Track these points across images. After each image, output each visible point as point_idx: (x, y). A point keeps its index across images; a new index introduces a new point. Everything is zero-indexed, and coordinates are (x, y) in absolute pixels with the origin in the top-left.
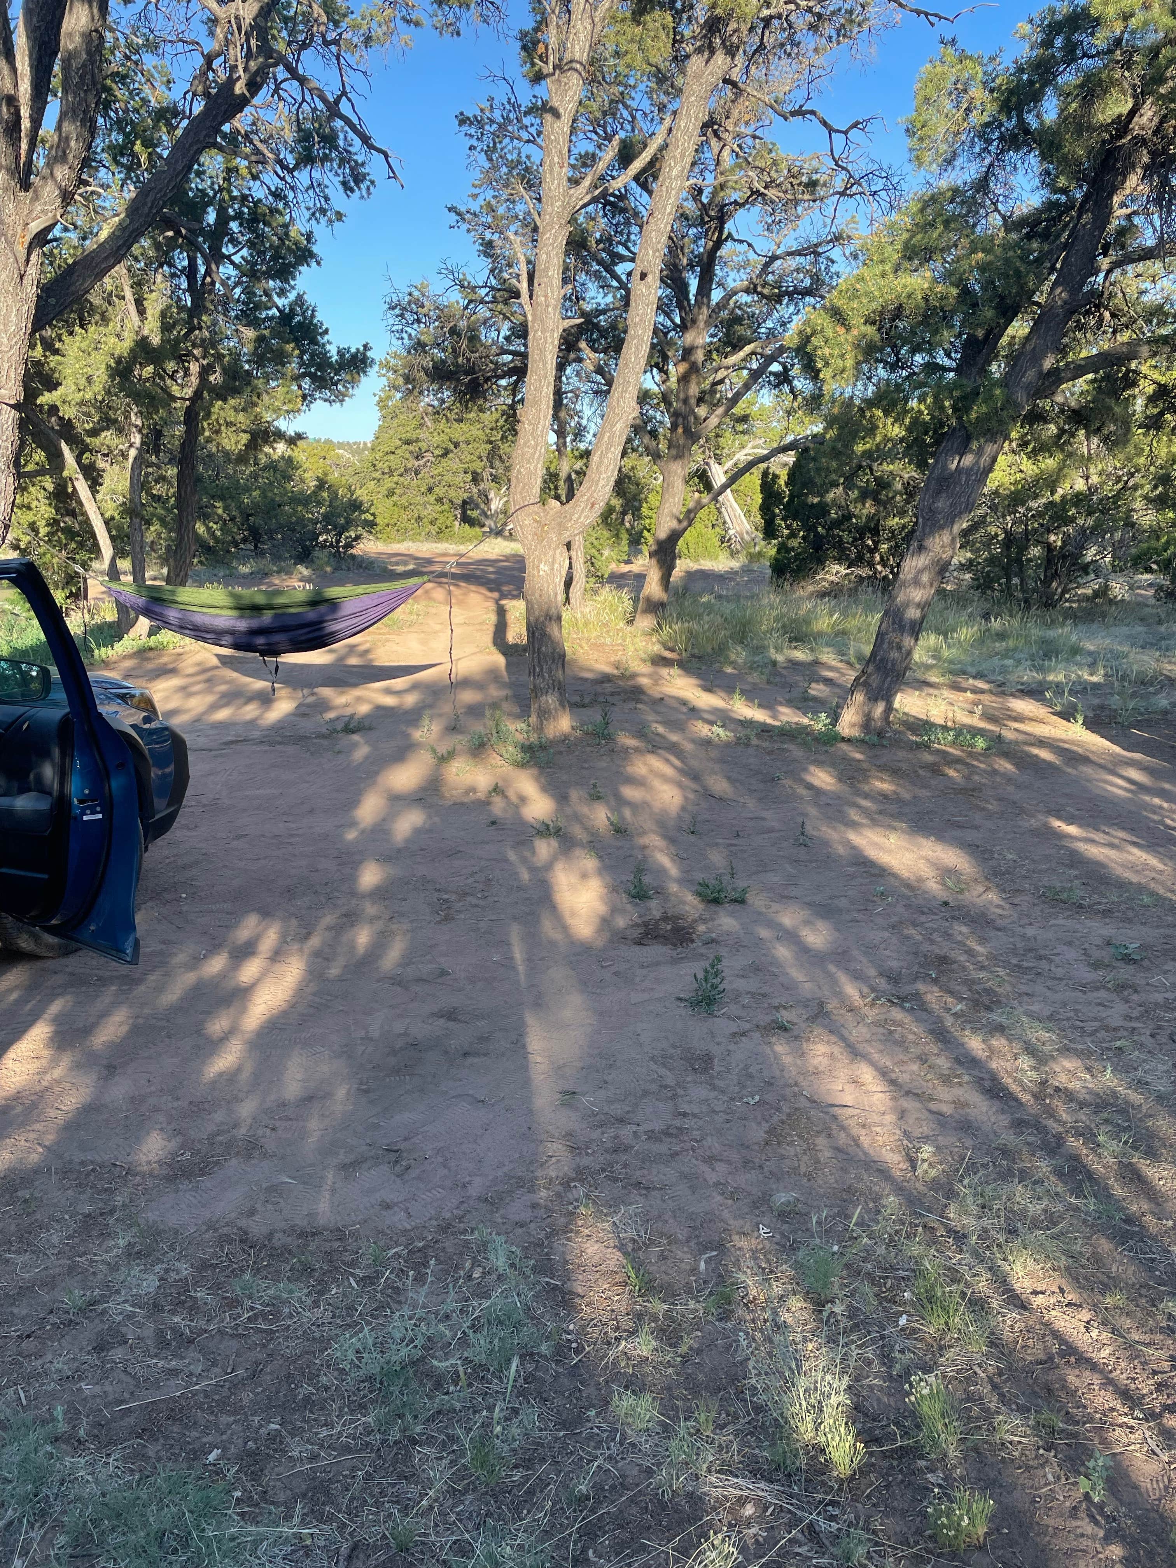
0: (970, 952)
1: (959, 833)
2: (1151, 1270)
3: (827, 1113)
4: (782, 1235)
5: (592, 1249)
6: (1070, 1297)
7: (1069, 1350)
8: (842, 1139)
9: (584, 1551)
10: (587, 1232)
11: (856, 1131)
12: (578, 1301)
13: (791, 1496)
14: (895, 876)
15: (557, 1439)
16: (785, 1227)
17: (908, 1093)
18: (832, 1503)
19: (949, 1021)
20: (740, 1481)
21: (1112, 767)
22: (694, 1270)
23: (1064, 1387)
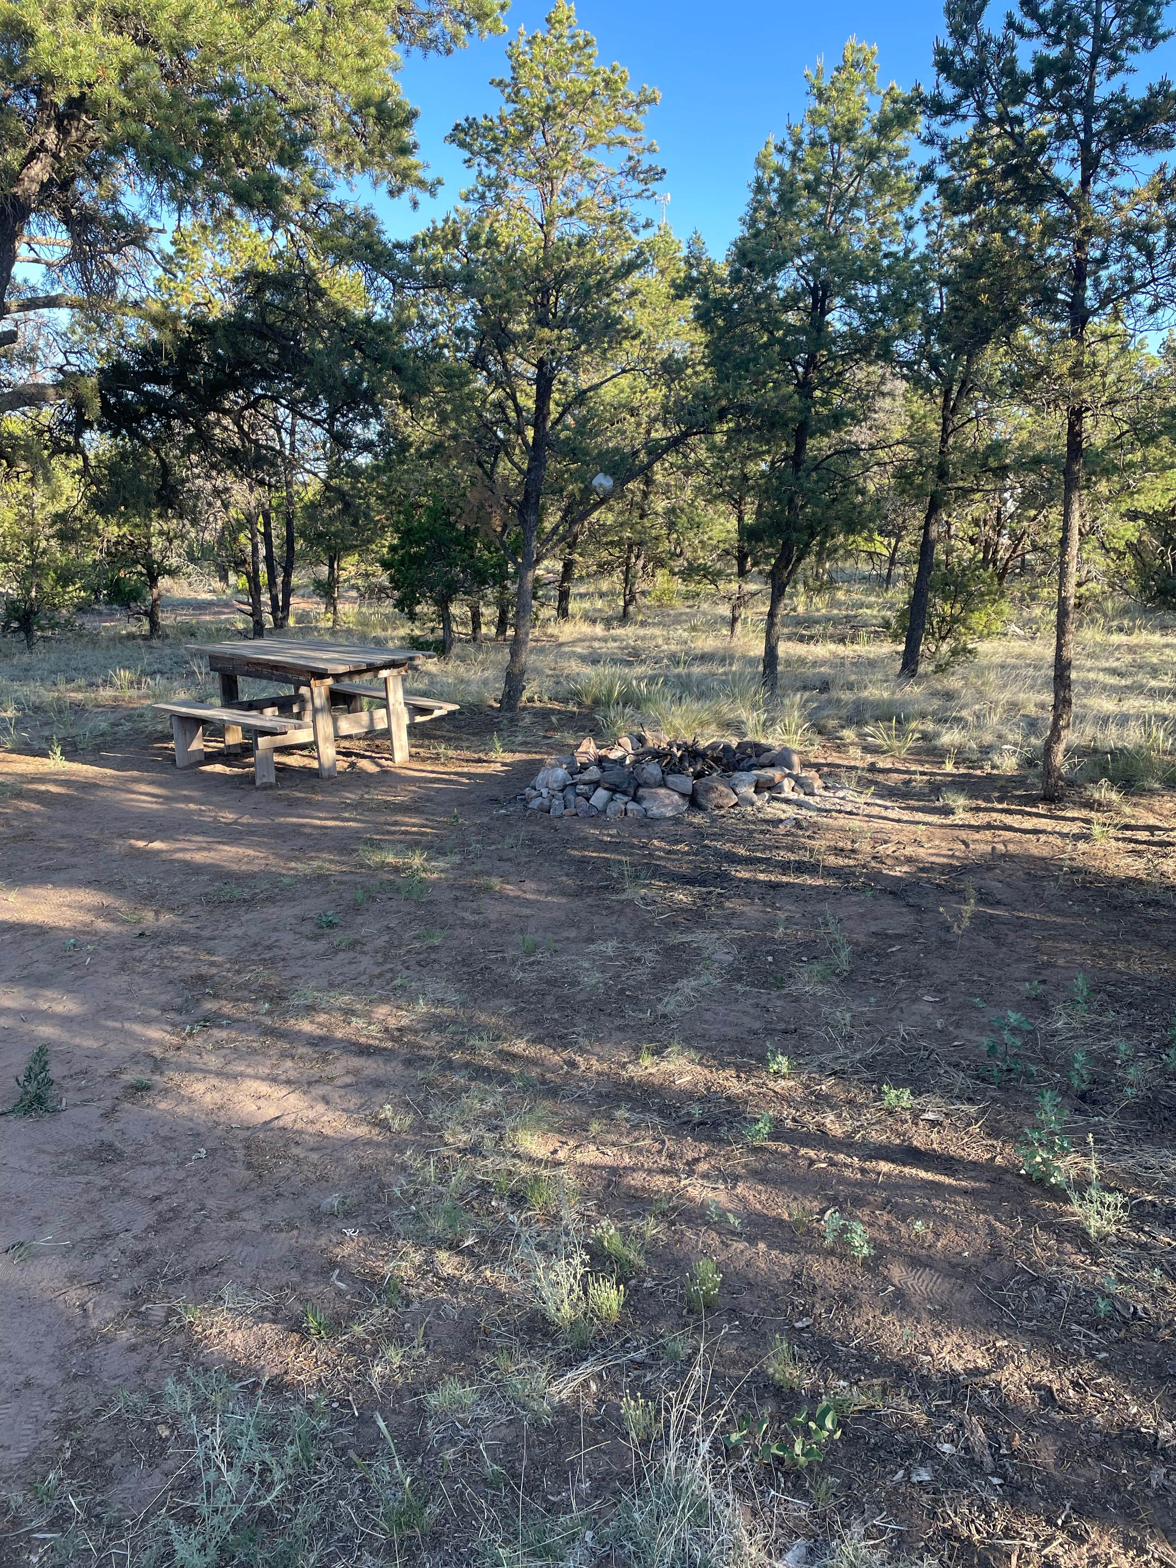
0: (212, 964)
1: (63, 875)
2: (585, 1102)
3: (272, 1130)
4: (364, 1226)
5: (238, 1339)
6: (572, 1143)
7: (614, 1170)
8: (311, 1141)
9: (547, 1501)
10: (215, 1331)
11: (310, 1129)
12: (287, 1378)
13: (604, 1356)
14: (62, 929)
15: (421, 1466)
16: (360, 1219)
17: (310, 1084)
18: (627, 1340)
19: (268, 1021)
20: (569, 1375)
21: (122, 786)
22: (340, 1293)
23: (636, 1190)
